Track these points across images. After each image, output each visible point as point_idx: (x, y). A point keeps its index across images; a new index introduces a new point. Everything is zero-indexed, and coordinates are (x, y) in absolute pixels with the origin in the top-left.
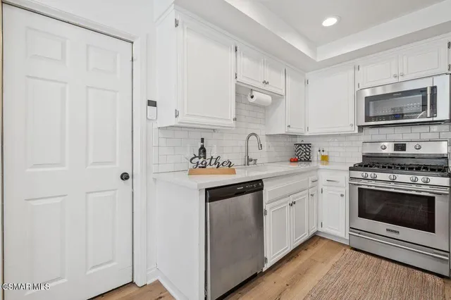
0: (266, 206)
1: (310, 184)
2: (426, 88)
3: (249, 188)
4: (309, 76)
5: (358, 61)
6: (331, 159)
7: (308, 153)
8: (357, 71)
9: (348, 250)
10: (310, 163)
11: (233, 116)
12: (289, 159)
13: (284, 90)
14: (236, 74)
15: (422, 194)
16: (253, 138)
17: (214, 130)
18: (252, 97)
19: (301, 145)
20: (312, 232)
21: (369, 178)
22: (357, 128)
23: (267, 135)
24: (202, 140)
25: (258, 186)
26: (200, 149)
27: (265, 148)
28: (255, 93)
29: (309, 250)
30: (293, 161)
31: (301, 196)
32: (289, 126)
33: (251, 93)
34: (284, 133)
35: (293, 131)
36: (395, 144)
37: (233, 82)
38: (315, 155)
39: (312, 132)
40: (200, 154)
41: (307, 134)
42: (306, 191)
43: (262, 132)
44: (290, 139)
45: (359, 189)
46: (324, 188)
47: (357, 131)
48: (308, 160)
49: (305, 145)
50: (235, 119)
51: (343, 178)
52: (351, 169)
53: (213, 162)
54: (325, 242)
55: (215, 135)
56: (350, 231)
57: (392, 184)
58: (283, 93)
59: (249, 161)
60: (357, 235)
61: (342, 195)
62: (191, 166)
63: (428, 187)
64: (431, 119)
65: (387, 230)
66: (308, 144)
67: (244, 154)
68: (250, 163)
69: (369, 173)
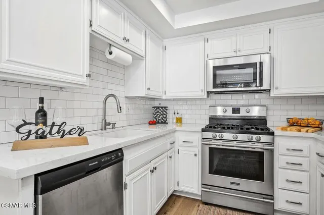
0: (126, 179)
1: (169, 146)
2: (256, 63)
3: (105, 162)
4: (166, 42)
5: (207, 35)
6: (184, 121)
7: (165, 116)
8: (206, 43)
9: (201, 205)
10: (167, 125)
11: (87, 72)
12: (147, 121)
13: (144, 51)
14: (91, 22)
15: (256, 150)
16: (111, 99)
17: (61, 88)
18: (111, 53)
19: (158, 108)
20: (170, 193)
21: (218, 138)
22: (206, 93)
23: (126, 97)
24: (42, 100)
25: (117, 157)
26: (38, 112)
27: (124, 111)
28: (113, 49)
29: (168, 213)
30: (151, 123)
31: (161, 160)
32: (149, 89)
33: (110, 48)
34: (143, 95)
35: (152, 94)
36: (233, 108)
37: (87, 30)
38: (171, 118)
39: (169, 95)
40: (37, 118)
41: (164, 98)
42: (166, 154)
43: (121, 93)
44: (148, 102)
45: (209, 148)
46: (180, 149)
47: (206, 97)
48: (165, 122)
49: (162, 108)
50: (89, 76)
51: (197, 139)
52: (203, 130)
53: (55, 129)
54: (181, 200)
55: (63, 94)
56: (203, 188)
57: (235, 142)
58: (143, 54)
59: (106, 125)
60: (208, 190)
61: (196, 155)
62: (18, 137)
63: (259, 144)
64: (259, 89)
65: (231, 183)
66: (165, 107)
67: (101, 118)
68: (107, 127)
69: (218, 134)
